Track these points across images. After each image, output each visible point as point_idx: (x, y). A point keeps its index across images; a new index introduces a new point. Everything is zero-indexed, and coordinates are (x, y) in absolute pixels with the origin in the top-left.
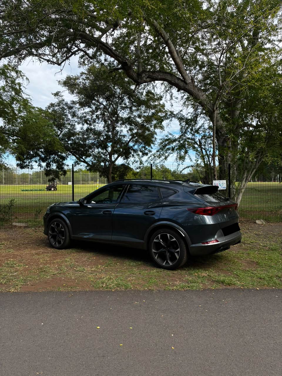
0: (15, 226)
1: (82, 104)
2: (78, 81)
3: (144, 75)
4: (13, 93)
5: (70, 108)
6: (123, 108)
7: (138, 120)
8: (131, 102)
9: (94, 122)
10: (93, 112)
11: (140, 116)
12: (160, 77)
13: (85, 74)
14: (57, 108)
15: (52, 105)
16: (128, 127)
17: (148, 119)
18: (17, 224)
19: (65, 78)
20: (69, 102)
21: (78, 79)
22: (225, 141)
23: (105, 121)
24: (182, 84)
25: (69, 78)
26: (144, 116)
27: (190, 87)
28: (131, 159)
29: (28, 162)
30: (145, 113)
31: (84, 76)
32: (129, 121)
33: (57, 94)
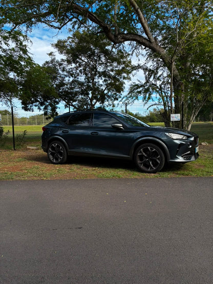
0: (29, 149)
1: (69, 62)
2: (66, 44)
3: (119, 36)
4: (21, 53)
5: (60, 65)
6: (100, 64)
7: (111, 73)
8: (106, 59)
9: (78, 75)
10: (77, 68)
11: (112, 70)
12: (131, 38)
13: (71, 38)
14: (50, 65)
15: (47, 62)
16: (103, 78)
17: (119, 73)
18: (30, 147)
19: (57, 41)
20: (60, 60)
21: (66, 42)
22: (179, 86)
23: (86, 74)
24: (147, 43)
25: (59, 42)
26: (116, 70)
27: (154, 45)
28: (106, 103)
29: (30, 106)
30: (116, 67)
31: (70, 40)
32: (104, 74)
33: (51, 54)
